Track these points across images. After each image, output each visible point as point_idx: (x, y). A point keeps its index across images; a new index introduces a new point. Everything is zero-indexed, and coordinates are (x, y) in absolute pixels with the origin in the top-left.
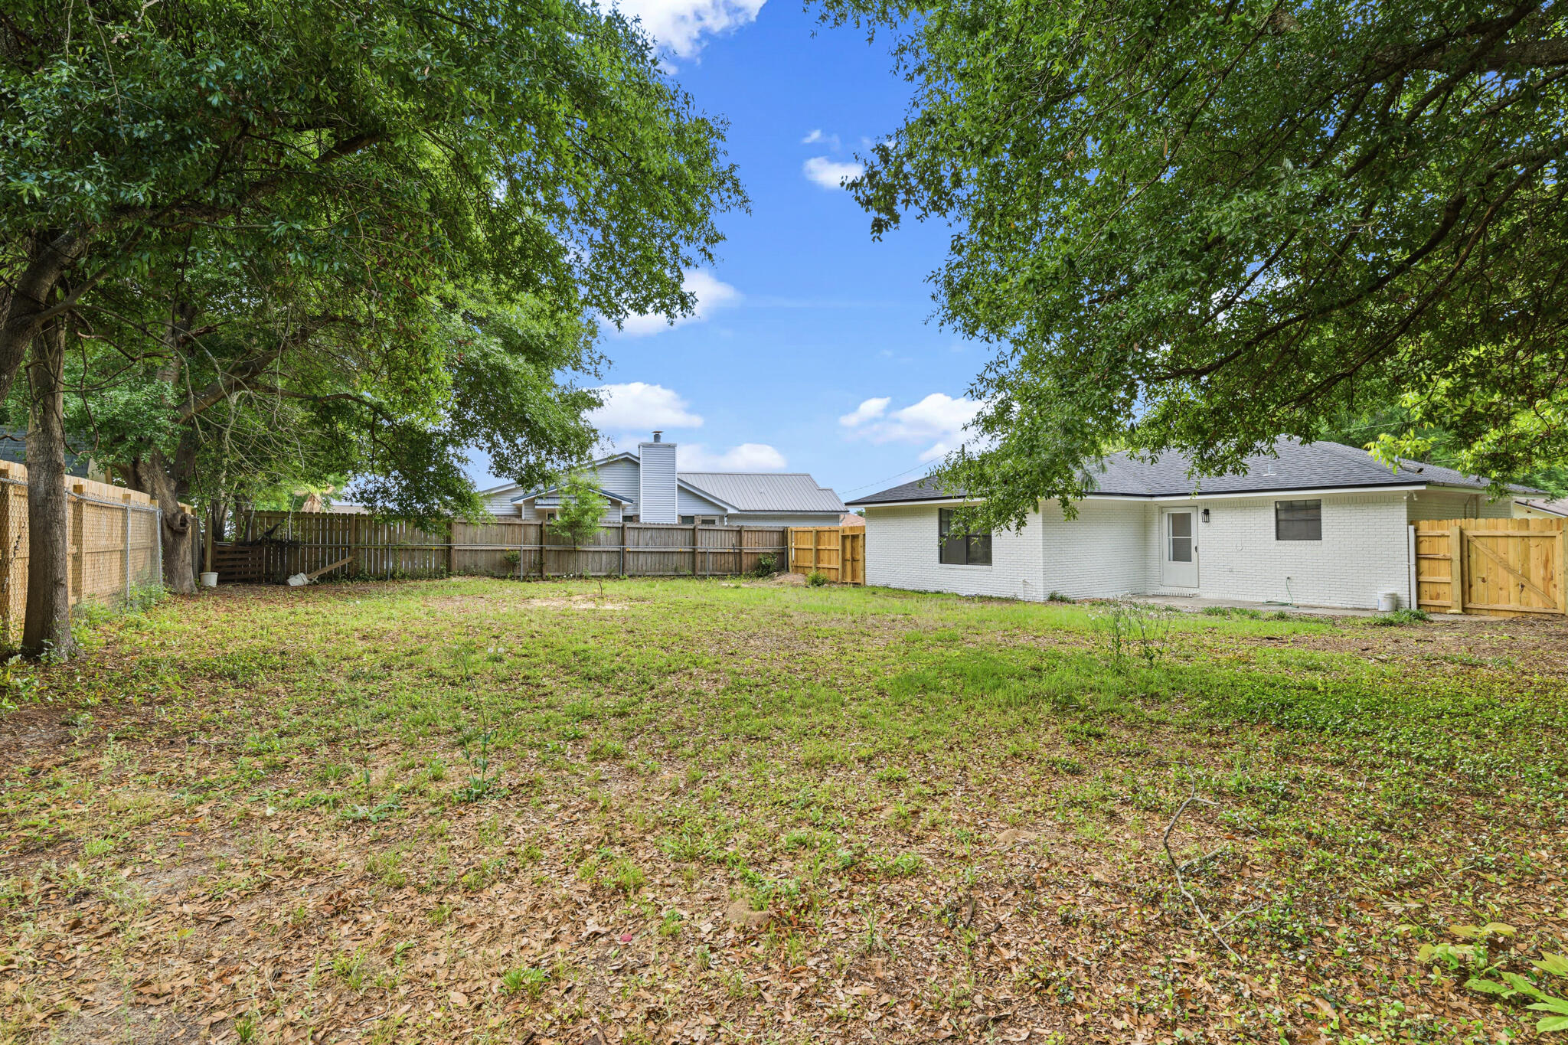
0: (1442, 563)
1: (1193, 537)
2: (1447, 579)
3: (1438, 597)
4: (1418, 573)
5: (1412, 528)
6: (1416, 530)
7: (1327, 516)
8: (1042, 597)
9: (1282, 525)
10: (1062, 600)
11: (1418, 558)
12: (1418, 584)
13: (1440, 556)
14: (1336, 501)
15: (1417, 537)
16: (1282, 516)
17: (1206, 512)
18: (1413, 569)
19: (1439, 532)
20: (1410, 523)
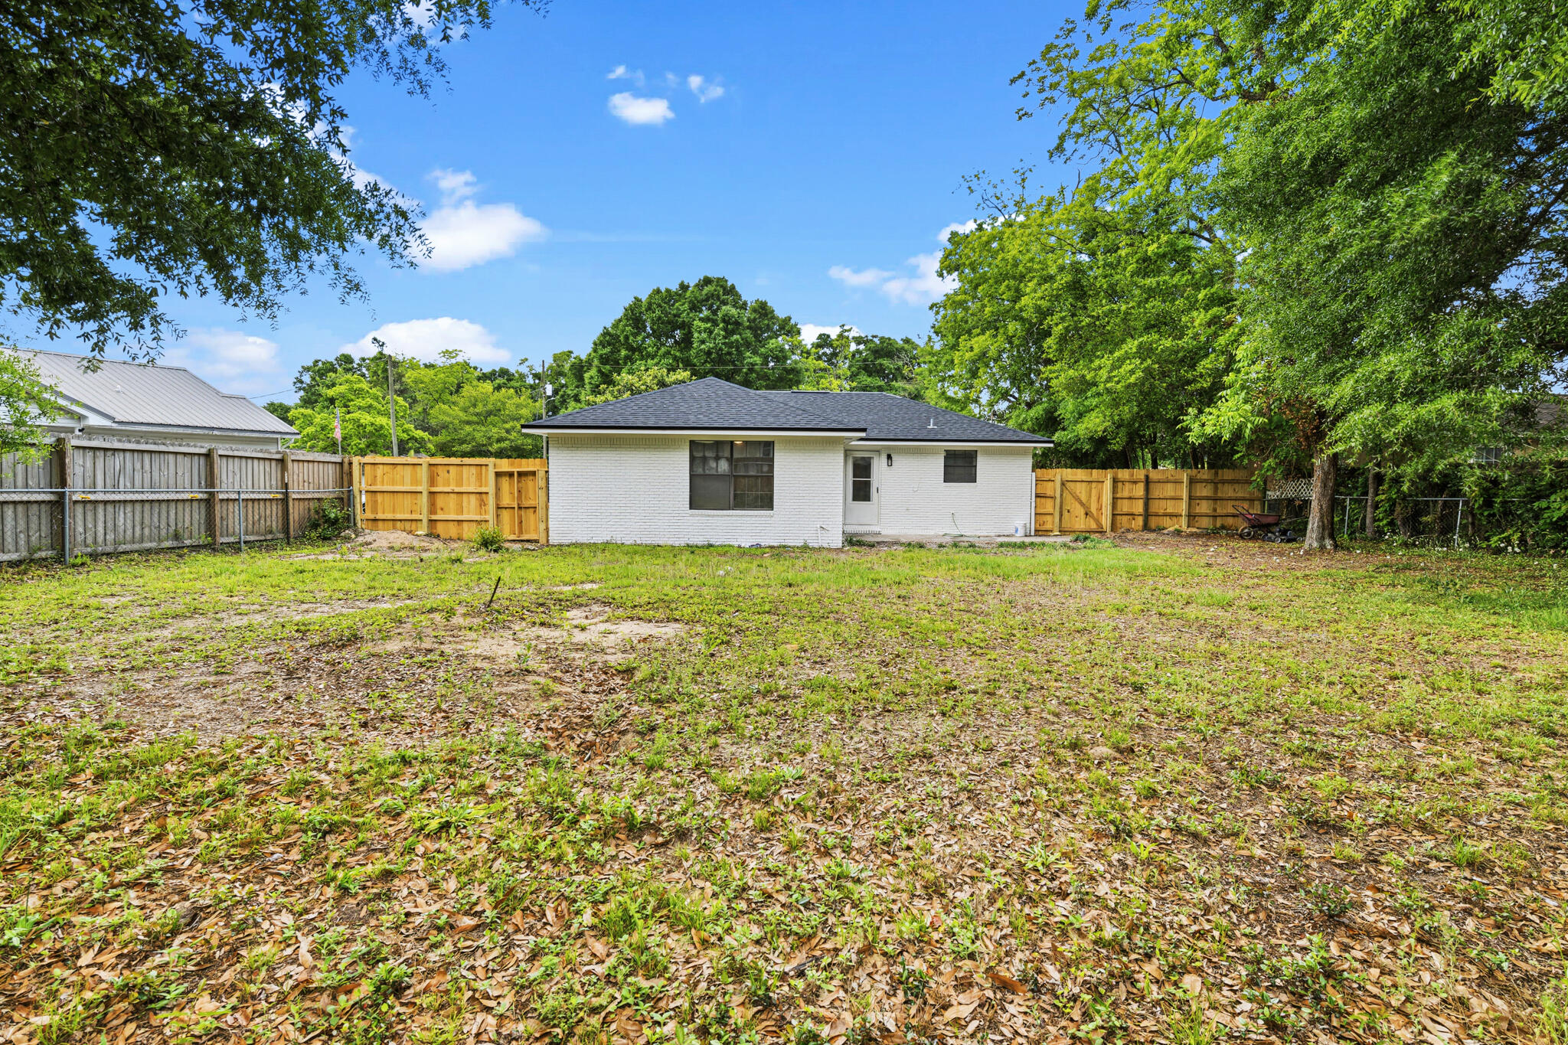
1: (875, 479)
3: (1044, 524)
5: (1034, 474)
6: (1036, 476)
7: (982, 465)
8: (837, 541)
9: (947, 469)
10: (860, 544)
14: (989, 452)
16: (949, 463)
17: (889, 457)
19: (1048, 478)
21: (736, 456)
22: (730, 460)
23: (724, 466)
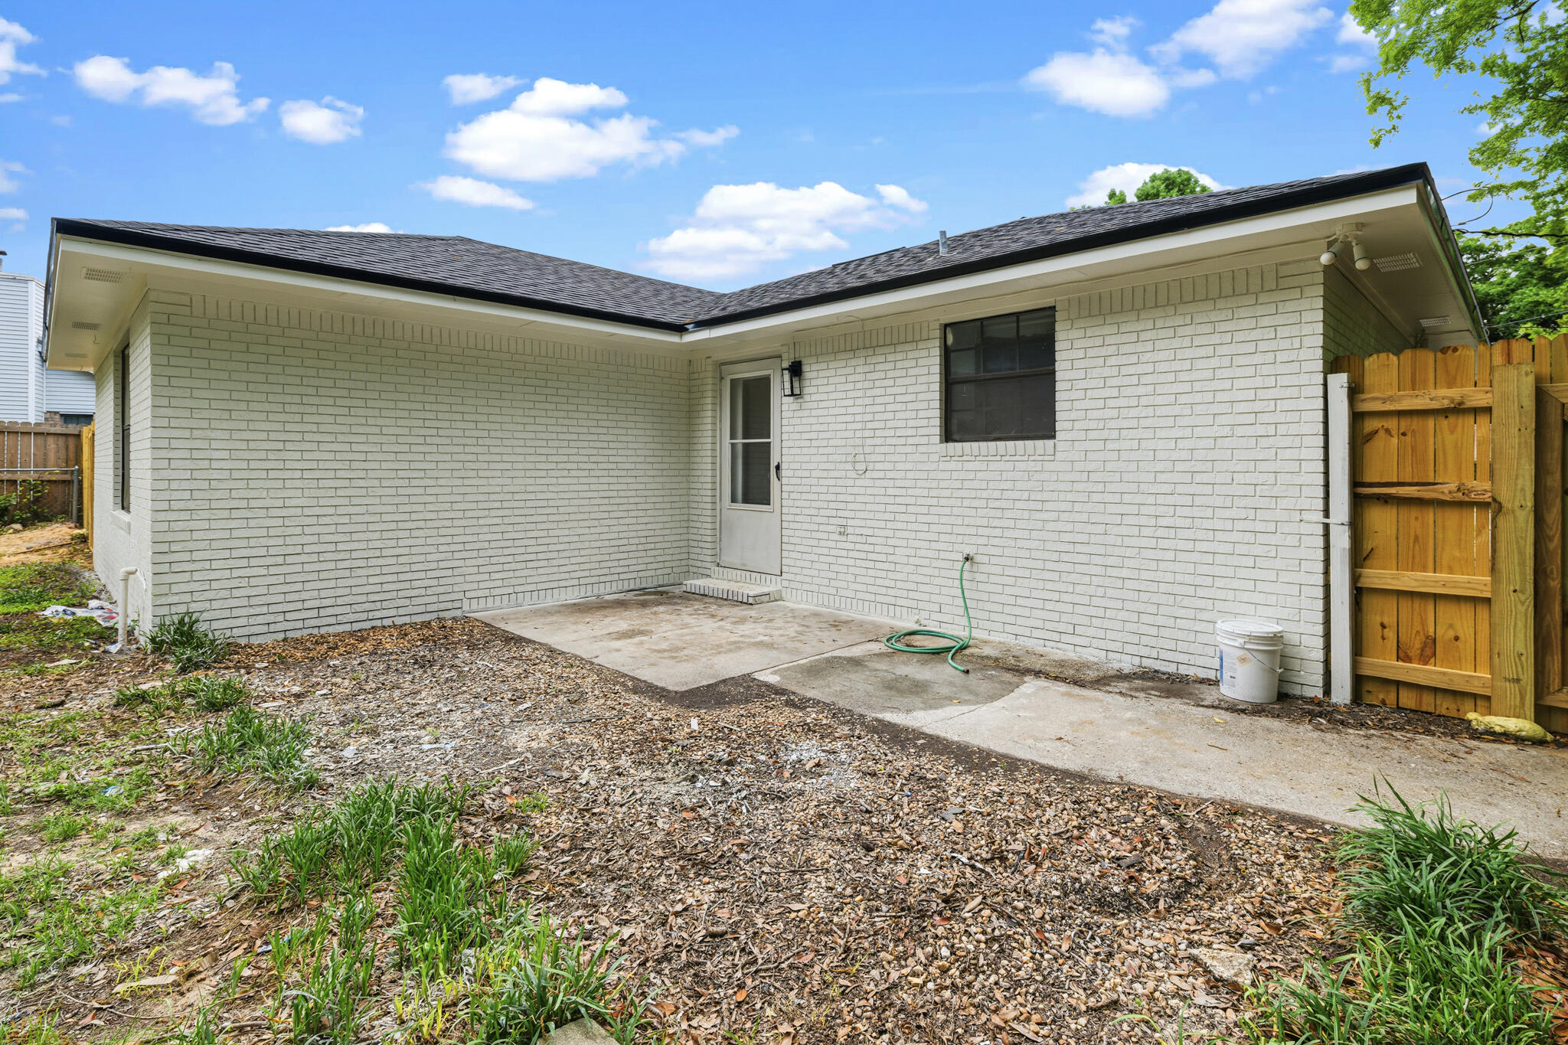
0: (1452, 517)
1: (774, 440)
2: (1478, 582)
3: (1429, 650)
4: (1359, 558)
5: (1339, 382)
6: (1354, 391)
9: (964, 393)
11: (1360, 499)
12: (1358, 594)
13: (1447, 490)
15: (1357, 418)
16: (965, 368)
17: (797, 369)
18: (1341, 540)
19: (1442, 395)
20: (1332, 365)
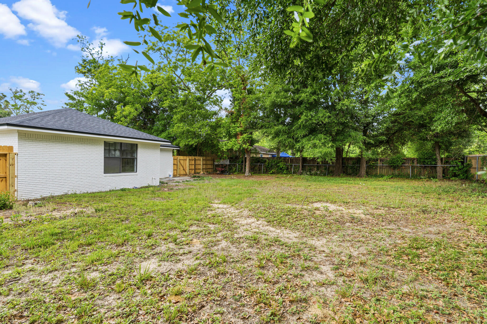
21: (123, 149)
22: (121, 150)
23: (118, 154)
